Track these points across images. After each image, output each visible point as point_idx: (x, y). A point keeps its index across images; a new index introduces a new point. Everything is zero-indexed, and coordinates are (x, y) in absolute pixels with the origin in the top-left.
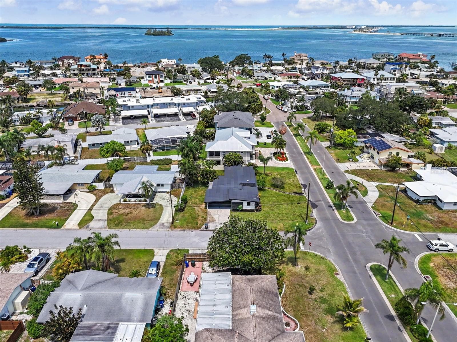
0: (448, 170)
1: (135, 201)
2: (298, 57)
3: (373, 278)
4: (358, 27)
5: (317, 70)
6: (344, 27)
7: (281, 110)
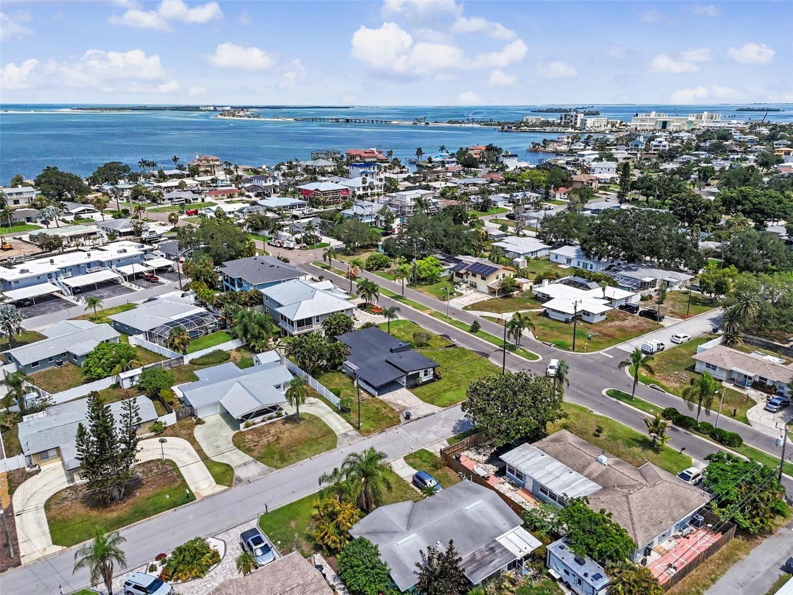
0: (561, 282)
1: (263, 421)
2: (204, 162)
3: (621, 402)
4: (220, 109)
5: (266, 182)
6: (197, 108)
7: (281, 246)
